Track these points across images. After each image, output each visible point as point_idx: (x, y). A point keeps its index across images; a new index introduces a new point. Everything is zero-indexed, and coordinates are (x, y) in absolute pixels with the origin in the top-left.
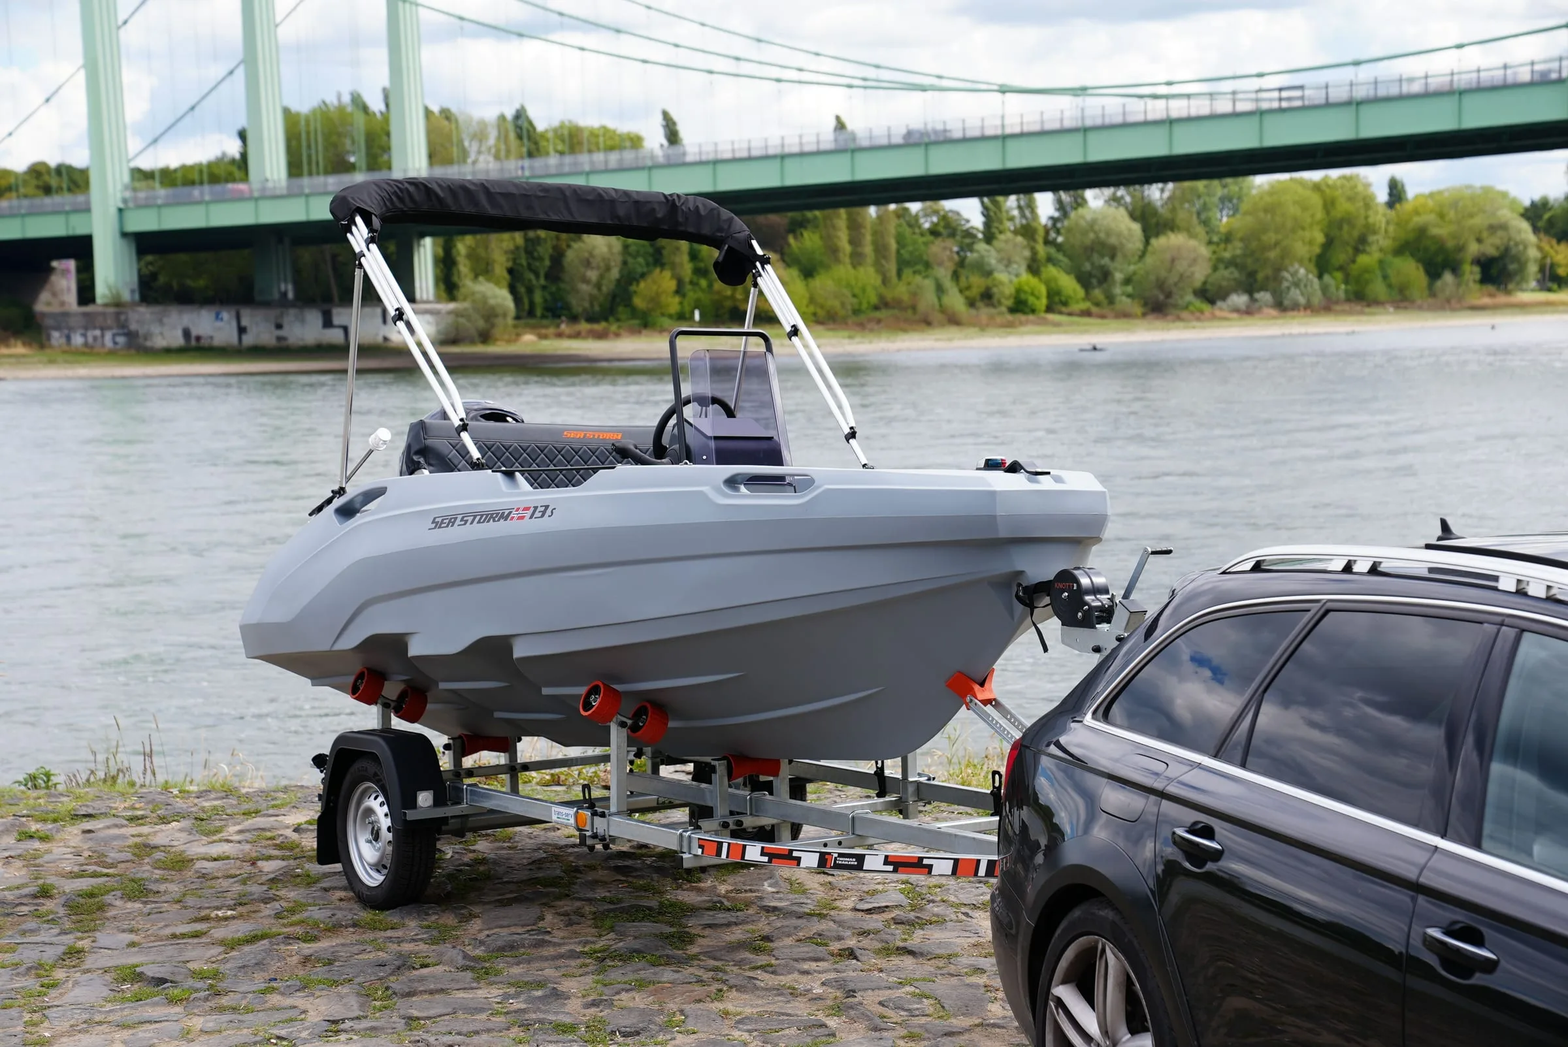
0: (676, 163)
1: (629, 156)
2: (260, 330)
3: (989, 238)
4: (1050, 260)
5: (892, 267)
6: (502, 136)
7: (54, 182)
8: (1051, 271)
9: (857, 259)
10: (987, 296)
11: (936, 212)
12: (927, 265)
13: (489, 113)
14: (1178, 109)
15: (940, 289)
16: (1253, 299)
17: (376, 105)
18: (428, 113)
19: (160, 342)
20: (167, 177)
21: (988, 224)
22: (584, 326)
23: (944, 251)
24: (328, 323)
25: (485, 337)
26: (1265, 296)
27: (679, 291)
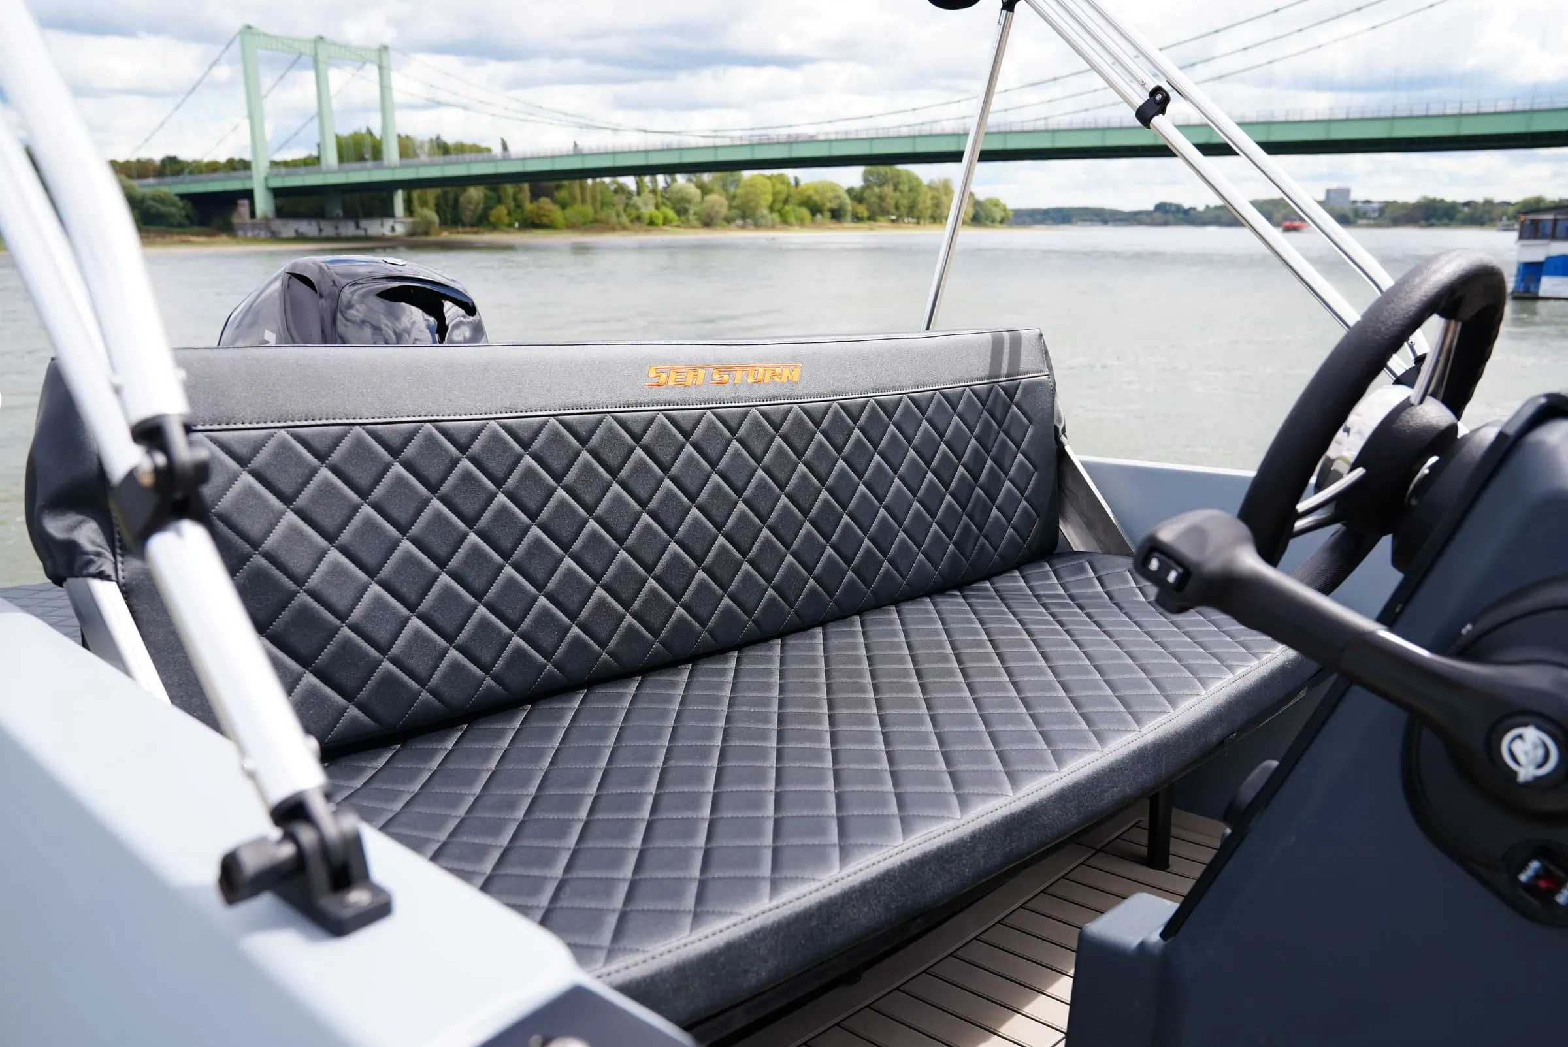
0: (506, 158)
1: (486, 155)
2: (328, 229)
3: (639, 193)
4: (664, 204)
5: (598, 205)
6: (432, 147)
7: (237, 166)
8: (664, 209)
9: (584, 201)
10: (638, 219)
11: (617, 183)
12: (614, 205)
13: (426, 138)
14: (719, 142)
15: (618, 215)
16: (745, 222)
17: (377, 134)
18: (399, 136)
19: (285, 235)
20: (286, 164)
21: (638, 188)
22: (469, 229)
23: (619, 199)
24: (358, 227)
25: (426, 233)
26: (749, 221)
27: (509, 214)
